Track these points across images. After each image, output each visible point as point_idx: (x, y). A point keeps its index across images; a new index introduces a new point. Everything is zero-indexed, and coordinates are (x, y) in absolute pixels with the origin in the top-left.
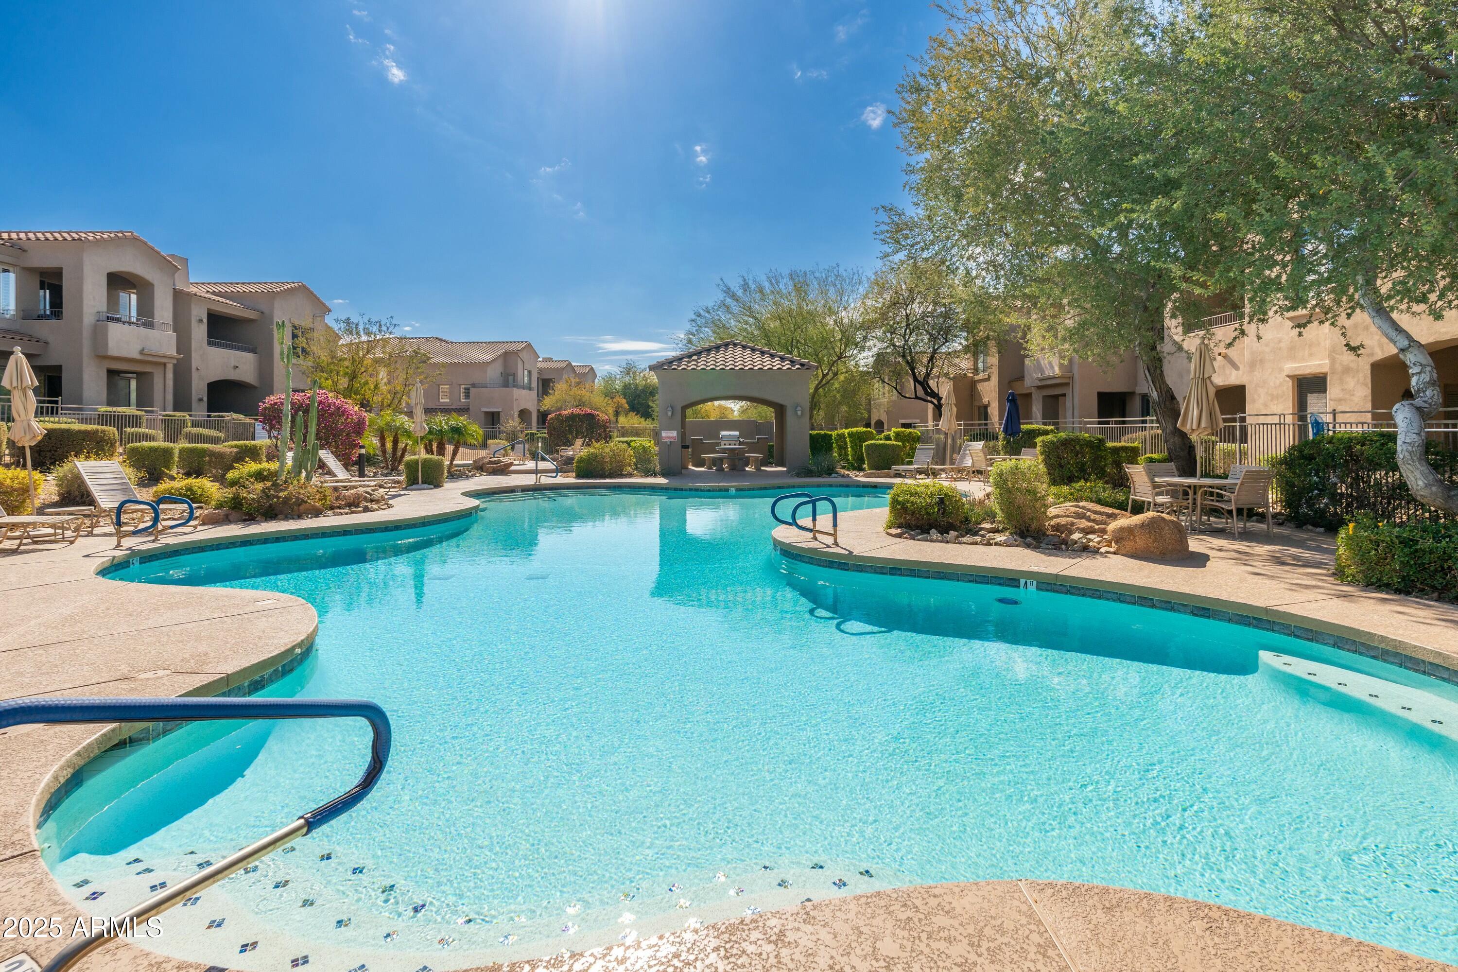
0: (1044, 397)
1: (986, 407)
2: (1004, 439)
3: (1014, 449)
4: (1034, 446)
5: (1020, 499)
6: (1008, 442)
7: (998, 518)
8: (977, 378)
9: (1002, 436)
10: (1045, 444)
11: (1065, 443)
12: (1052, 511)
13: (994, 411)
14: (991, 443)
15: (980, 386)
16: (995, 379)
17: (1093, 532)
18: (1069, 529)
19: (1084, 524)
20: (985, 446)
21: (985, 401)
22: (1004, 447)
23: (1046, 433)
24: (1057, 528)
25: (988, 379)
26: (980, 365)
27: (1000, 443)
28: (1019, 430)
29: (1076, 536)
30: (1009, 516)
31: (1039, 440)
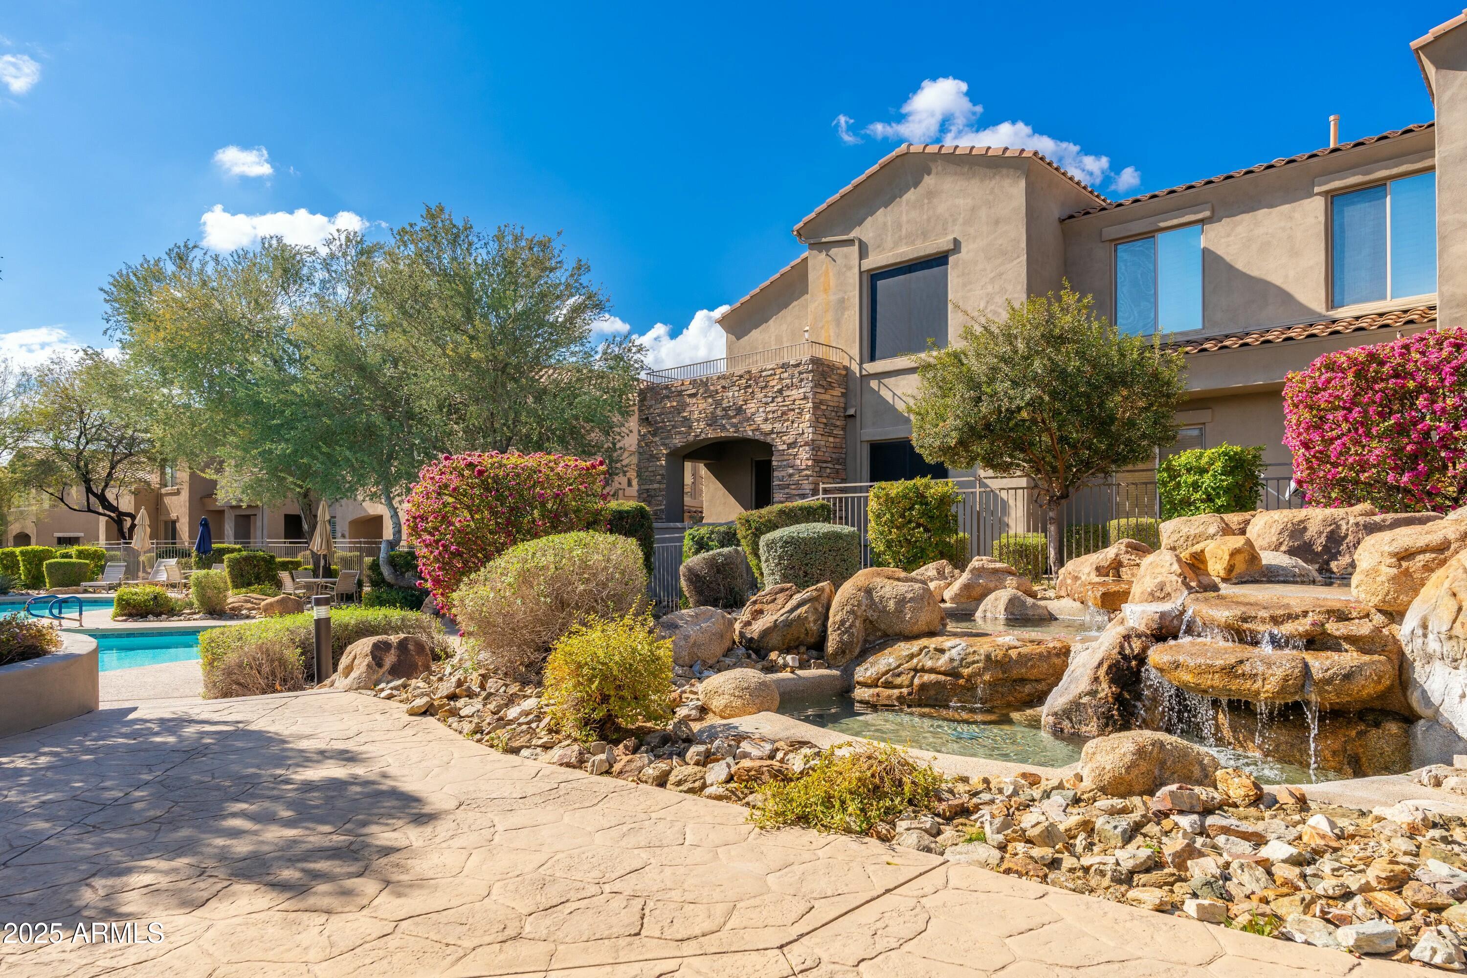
0: (236, 516)
1: (174, 523)
2: (197, 556)
3: (205, 563)
4: (222, 562)
5: (209, 593)
6: (200, 559)
7: (195, 606)
8: (163, 491)
9: (194, 554)
10: (230, 560)
11: (246, 559)
12: (229, 600)
13: (184, 529)
14: (184, 560)
15: (167, 500)
16: (185, 495)
17: (254, 609)
18: (240, 609)
19: (249, 605)
20: (178, 563)
21: (173, 516)
22: (196, 563)
23: (232, 551)
24: (233, 609)
25: (178, 493)
26: (168, 477)
27: (193, 560)
28: (211, 549)
29: (244, 612)
30: (202, 603)
31: (226, 557)
